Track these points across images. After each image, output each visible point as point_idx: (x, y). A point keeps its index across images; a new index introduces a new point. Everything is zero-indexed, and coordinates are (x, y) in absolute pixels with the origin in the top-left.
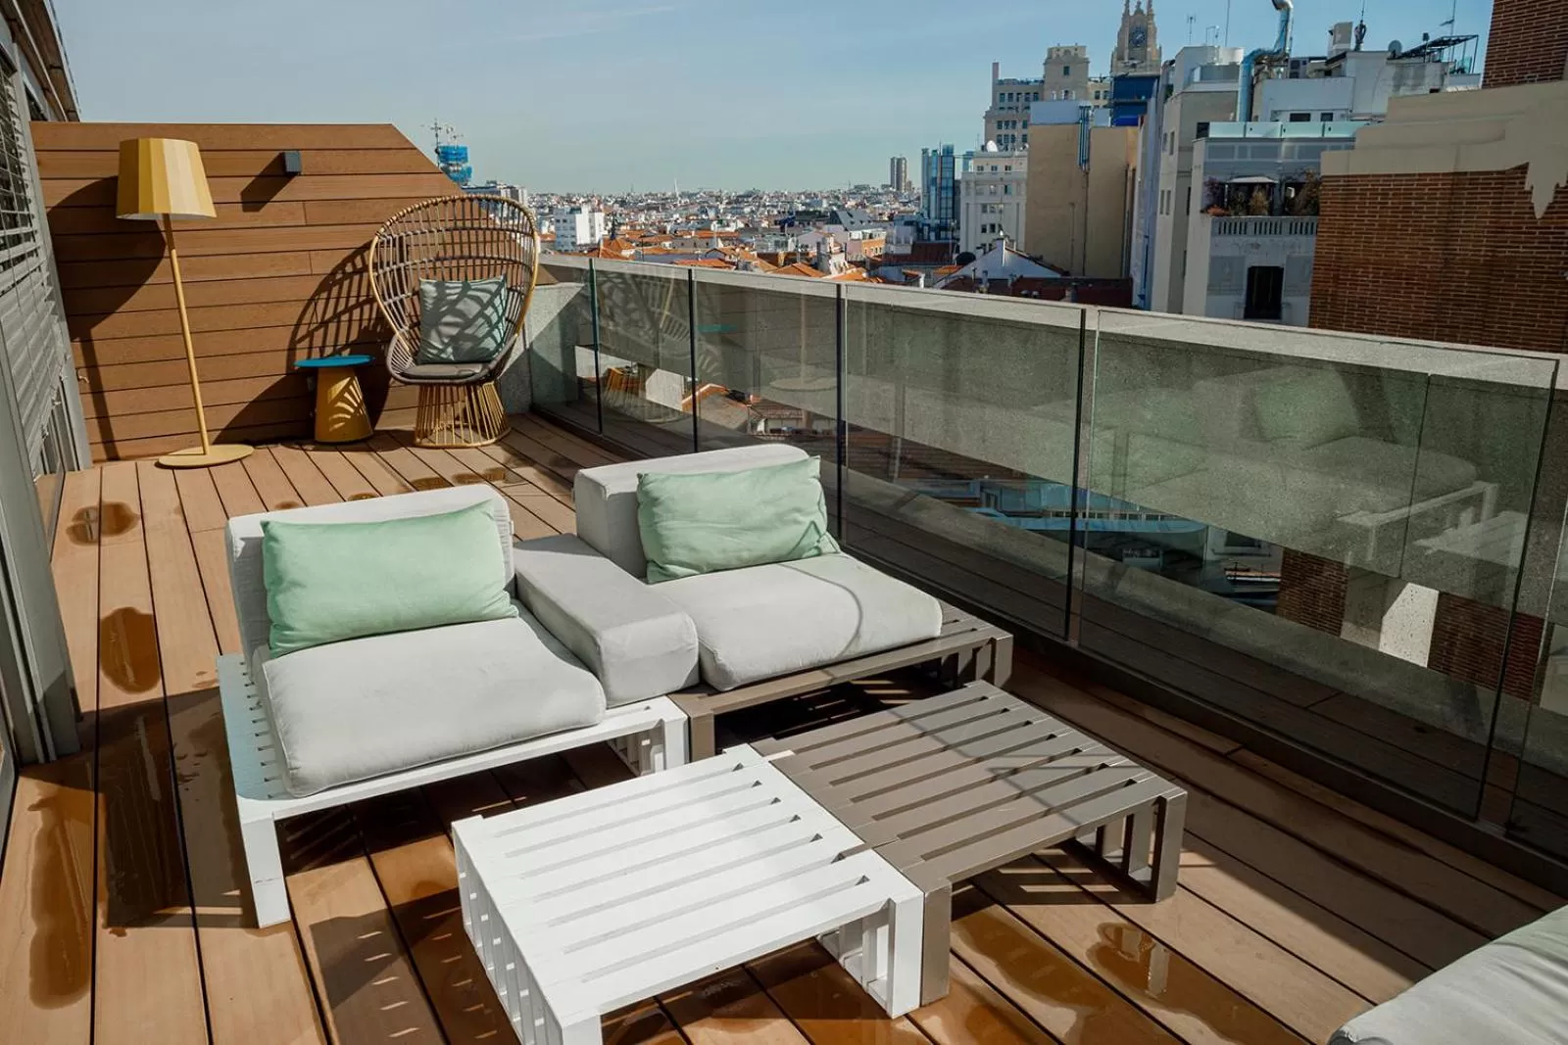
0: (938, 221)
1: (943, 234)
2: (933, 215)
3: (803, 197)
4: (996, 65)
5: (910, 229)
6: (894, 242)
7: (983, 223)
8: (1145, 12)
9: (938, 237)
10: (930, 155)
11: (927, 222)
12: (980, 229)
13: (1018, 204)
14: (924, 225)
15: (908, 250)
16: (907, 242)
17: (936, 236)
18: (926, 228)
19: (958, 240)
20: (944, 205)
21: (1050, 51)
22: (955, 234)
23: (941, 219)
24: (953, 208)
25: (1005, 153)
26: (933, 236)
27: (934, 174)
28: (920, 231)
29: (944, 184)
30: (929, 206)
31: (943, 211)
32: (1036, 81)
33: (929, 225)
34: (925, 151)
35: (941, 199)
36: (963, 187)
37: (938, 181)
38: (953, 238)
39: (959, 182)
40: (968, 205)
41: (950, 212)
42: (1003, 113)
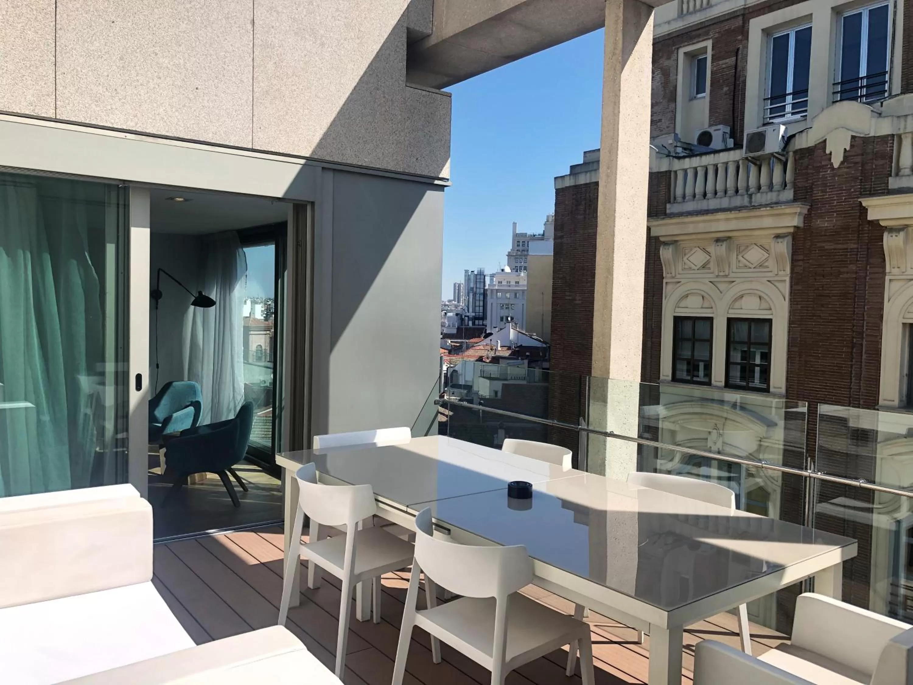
0: (474, 314)
1: (477, 322)
2: (471, 310)
4: (515, 224)
5: (456, 318)
6: (447, 326)
7: (502, 315)
9: (474, 324)
10: (470, 274)
11: (468, 314)
12: (499, 319)
13: (523, 305)
14: (465, 316)
15: (454, 331)
16: (454, 326)
17: (472, 323)
18: (467, 318)
19: (486, 326)
20: (477, 304)
21: (548, 217)
22: (484, 322)
23: (475, 312)
24: (483, 306)
25: (515, 274)
26: (470, 323)
27: (472, 285)
28: (462, 320)
29: (478, 291)
30: (468, 305)
31: (477, 308)
32: (539, 235)
33: (468, 316)
34: (466, 271)
35: (476, 300)
36: (489, 293)
37: (475, 289)
38: (483, 325)
39: (487, 290)
40: (492, 304)
41: (481, 308)
42: (519, 253)
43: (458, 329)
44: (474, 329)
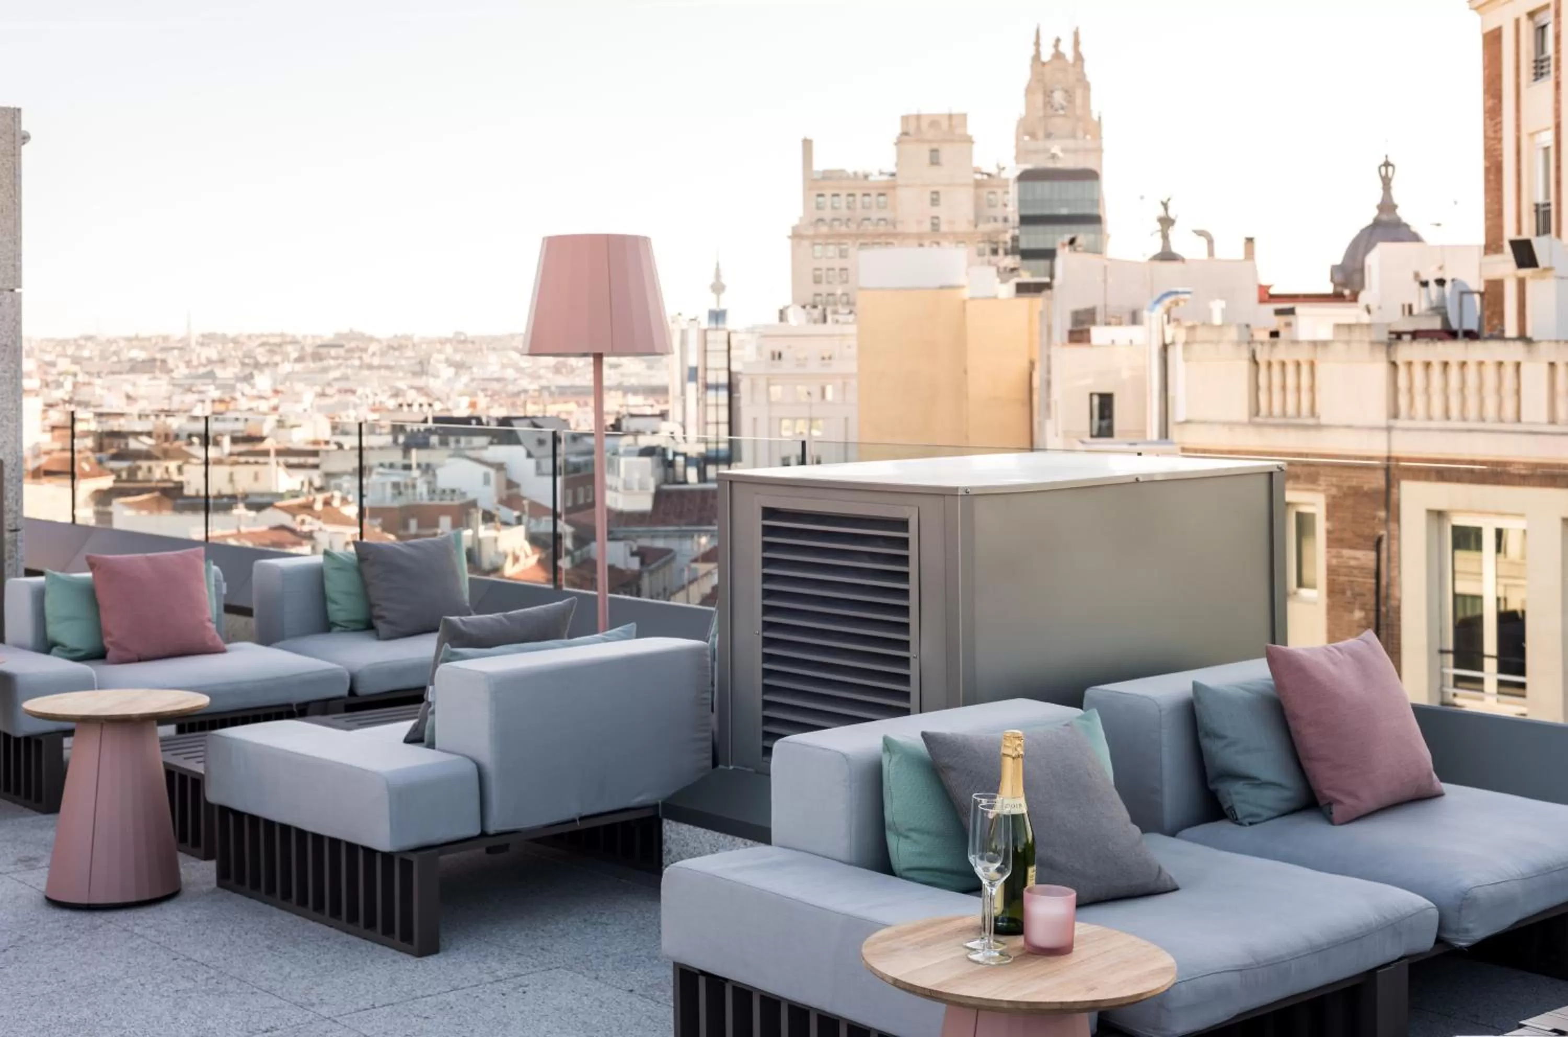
0: (702, 447)
1: (711, 471)
2: (692, 434)
3: (449, 349)
4: (807, 144)
5: (647, 460)
6: (620, 488)
8: (1070, 56)
9: (702, 477)
10: (685, 326)
11: (682, 448)
14: (675, 454)
15: (644, 503)
16: (642, 487)
17: (698, 474)
18: (680, 460)
20: (711, 417)
21: (905, 119)
23: (706, 442)
24: (729, 423)
25: (821, 328)
26: (692, 474)
27: (692, 360)
28: (668, 466)
29: (711, 379)
30: (684, 420)
31: (711, 429)
32: (881, 174)
33: (685, 455)
35: (706, 405)
36: (744, 384)
37: (701, 373)
39: (737, 374)
40: (755, 420)
41: (724, 429)
42: (824, 229)
43: (659, 496)
44: (704, 492)
